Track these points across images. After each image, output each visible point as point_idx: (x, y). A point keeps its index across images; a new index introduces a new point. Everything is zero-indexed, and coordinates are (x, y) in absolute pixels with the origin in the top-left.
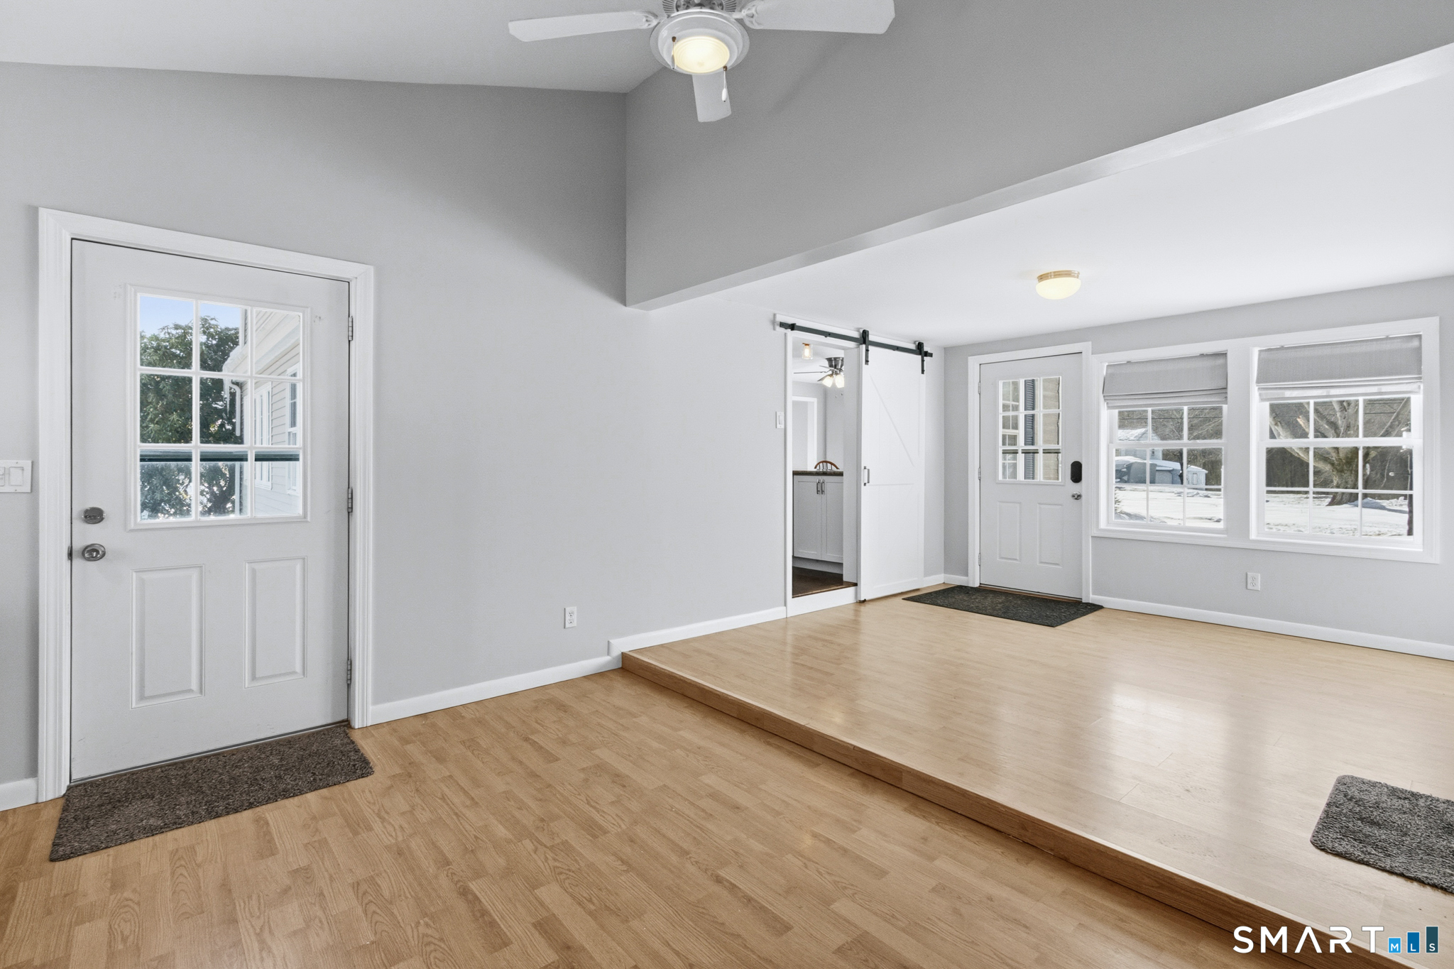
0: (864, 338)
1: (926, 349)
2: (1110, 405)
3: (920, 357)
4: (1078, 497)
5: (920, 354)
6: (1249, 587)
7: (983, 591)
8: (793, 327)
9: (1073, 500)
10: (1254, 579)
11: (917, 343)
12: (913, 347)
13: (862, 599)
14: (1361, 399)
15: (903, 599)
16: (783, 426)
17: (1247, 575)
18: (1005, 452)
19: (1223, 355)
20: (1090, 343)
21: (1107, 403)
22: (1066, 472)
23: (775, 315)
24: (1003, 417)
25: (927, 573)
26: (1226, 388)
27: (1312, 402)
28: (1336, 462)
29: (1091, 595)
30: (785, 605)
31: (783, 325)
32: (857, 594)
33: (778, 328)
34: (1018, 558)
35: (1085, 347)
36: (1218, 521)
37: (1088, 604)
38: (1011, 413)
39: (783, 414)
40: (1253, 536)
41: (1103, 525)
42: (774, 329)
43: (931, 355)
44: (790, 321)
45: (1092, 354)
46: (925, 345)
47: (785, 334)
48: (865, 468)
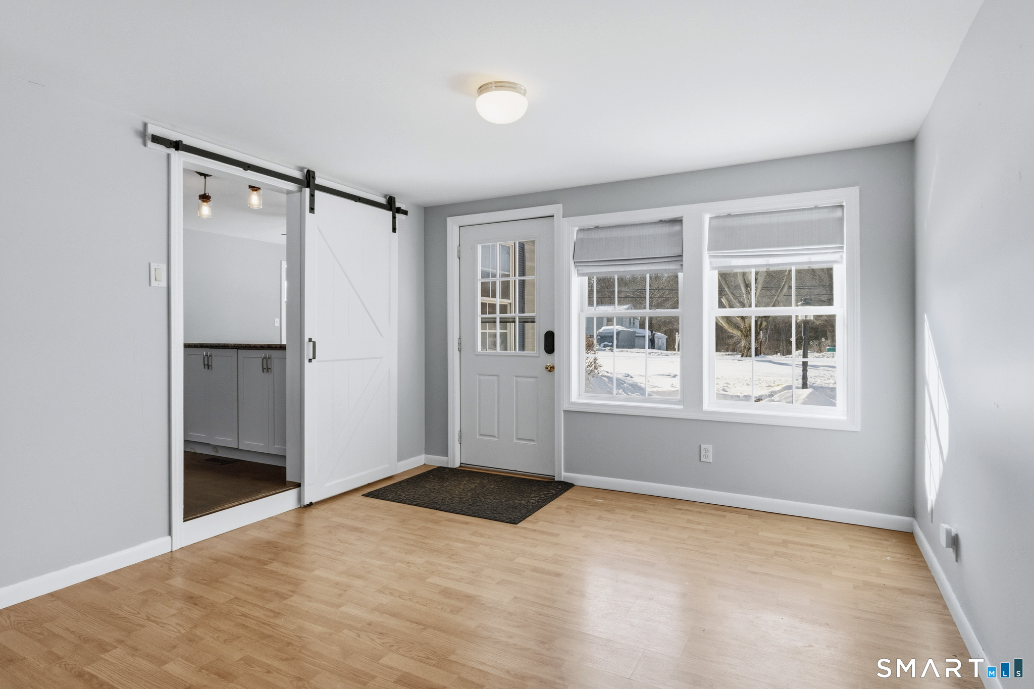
0: (308, 180)
1: (398, 205)
2: (580, 272)
3: (390, 213)
4: (551, 369)
5: (390, 209)
6: (703, 459)
7: (464, 473)
8: (177, 145)
9: (545, 371)
10: (706, 451)
11: (388, 197)
12: (383, 201)
13: (307, 502)
14: (794, 269)
15: (364, 495)
16: (164, 284)
17: (700, 446)
18: (484, 322)
19: (678, 221)
20: (561, 205)
21: (578, 270)
22: (540, 342)
23: (145, 125)
24: (482, 283)
25: (400, 458)
26: (681, 256)
27: (753, 271)
28: (744, 330)
29: (563, 473)
30: (170, 534)
31: (156, 139)
32: (300, 498)
33: (150, 144)
34: (496, 435)
35: (555, 209)
36: (675, 376)
37: (560, 483)
38: (490, 280)
39: (164, 267)
40: (706, 407)
41: (574, 398)
42: (145, 144)
43: (405, 213)
44: (174, 136)
45: (563, 217)
46: (397, 200)
47: (169, 156)
48: (310, 340)
